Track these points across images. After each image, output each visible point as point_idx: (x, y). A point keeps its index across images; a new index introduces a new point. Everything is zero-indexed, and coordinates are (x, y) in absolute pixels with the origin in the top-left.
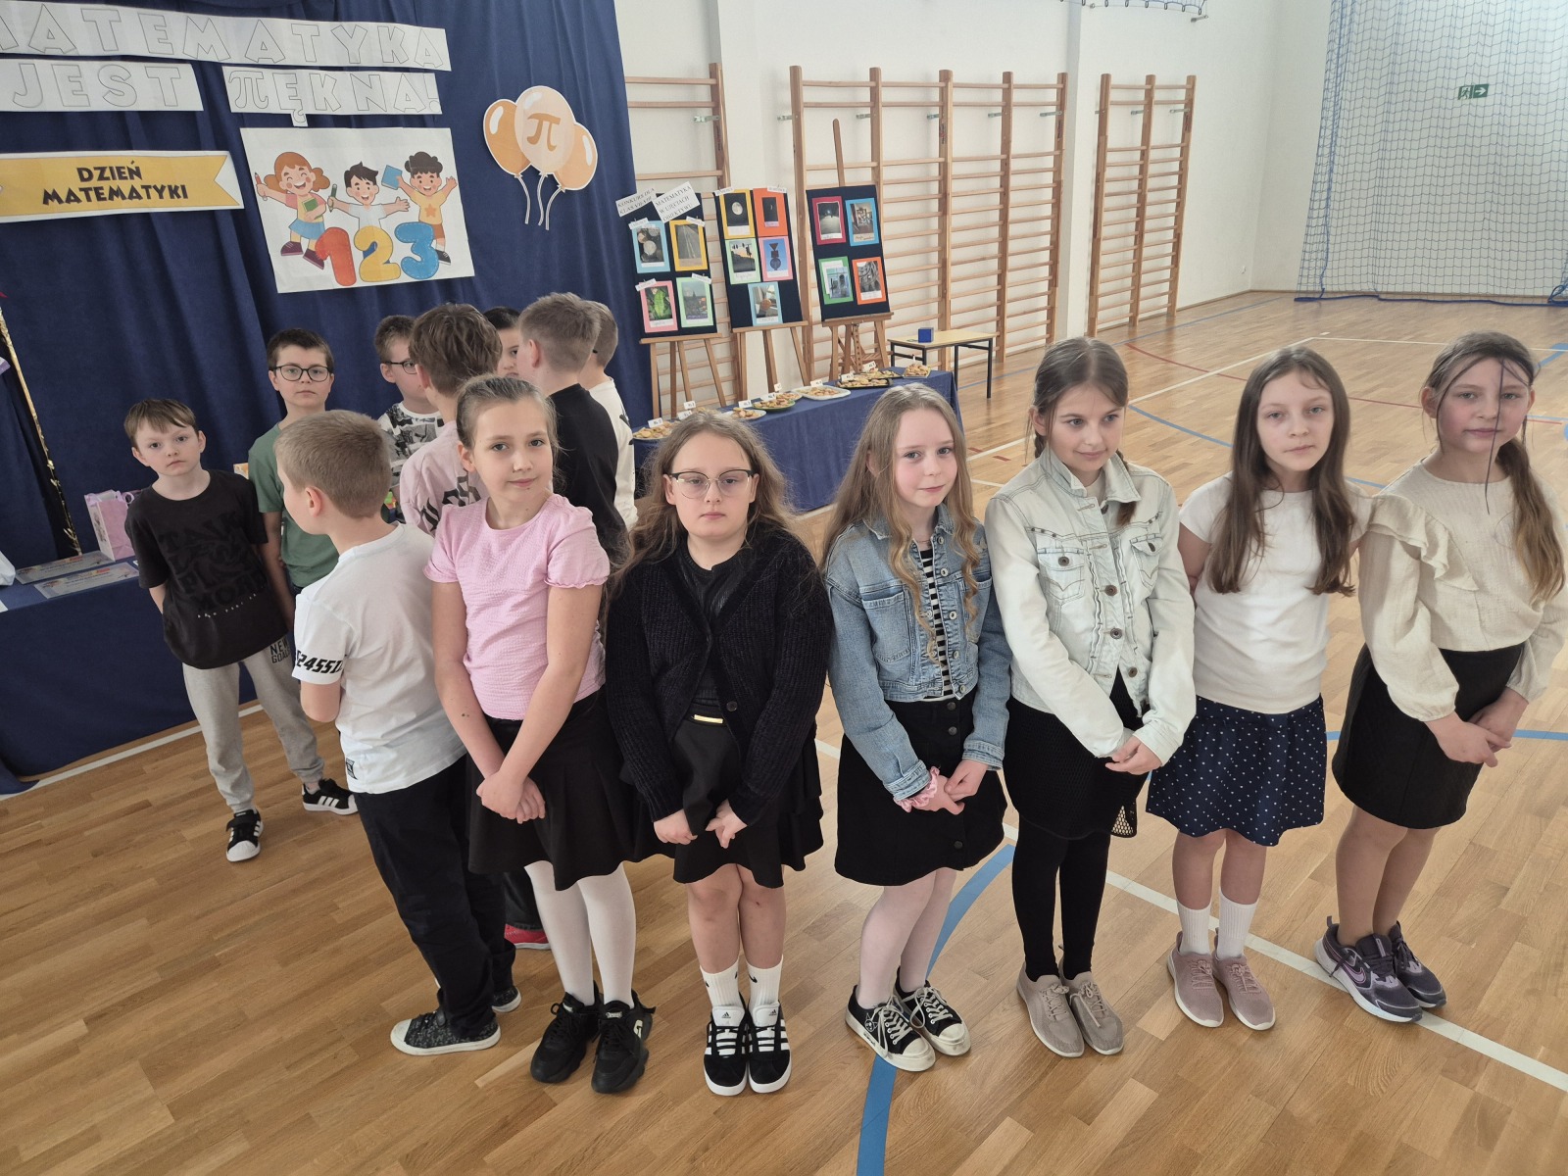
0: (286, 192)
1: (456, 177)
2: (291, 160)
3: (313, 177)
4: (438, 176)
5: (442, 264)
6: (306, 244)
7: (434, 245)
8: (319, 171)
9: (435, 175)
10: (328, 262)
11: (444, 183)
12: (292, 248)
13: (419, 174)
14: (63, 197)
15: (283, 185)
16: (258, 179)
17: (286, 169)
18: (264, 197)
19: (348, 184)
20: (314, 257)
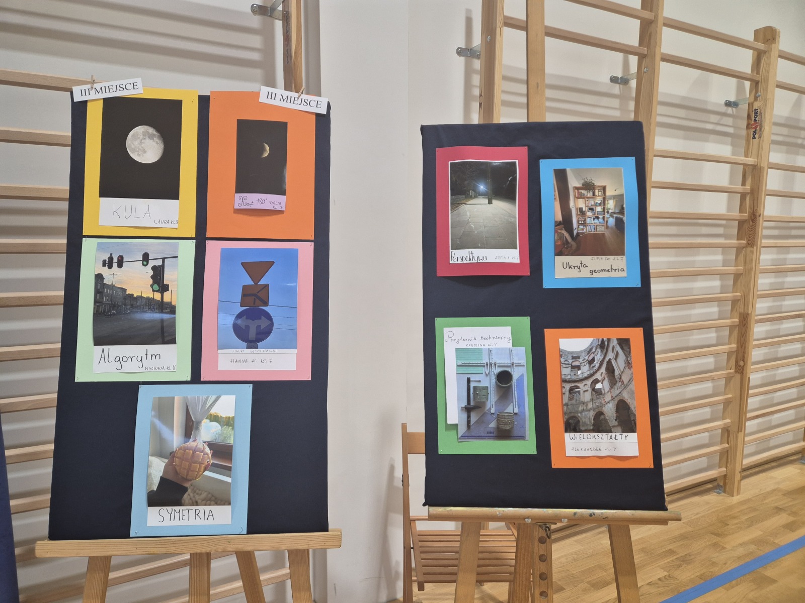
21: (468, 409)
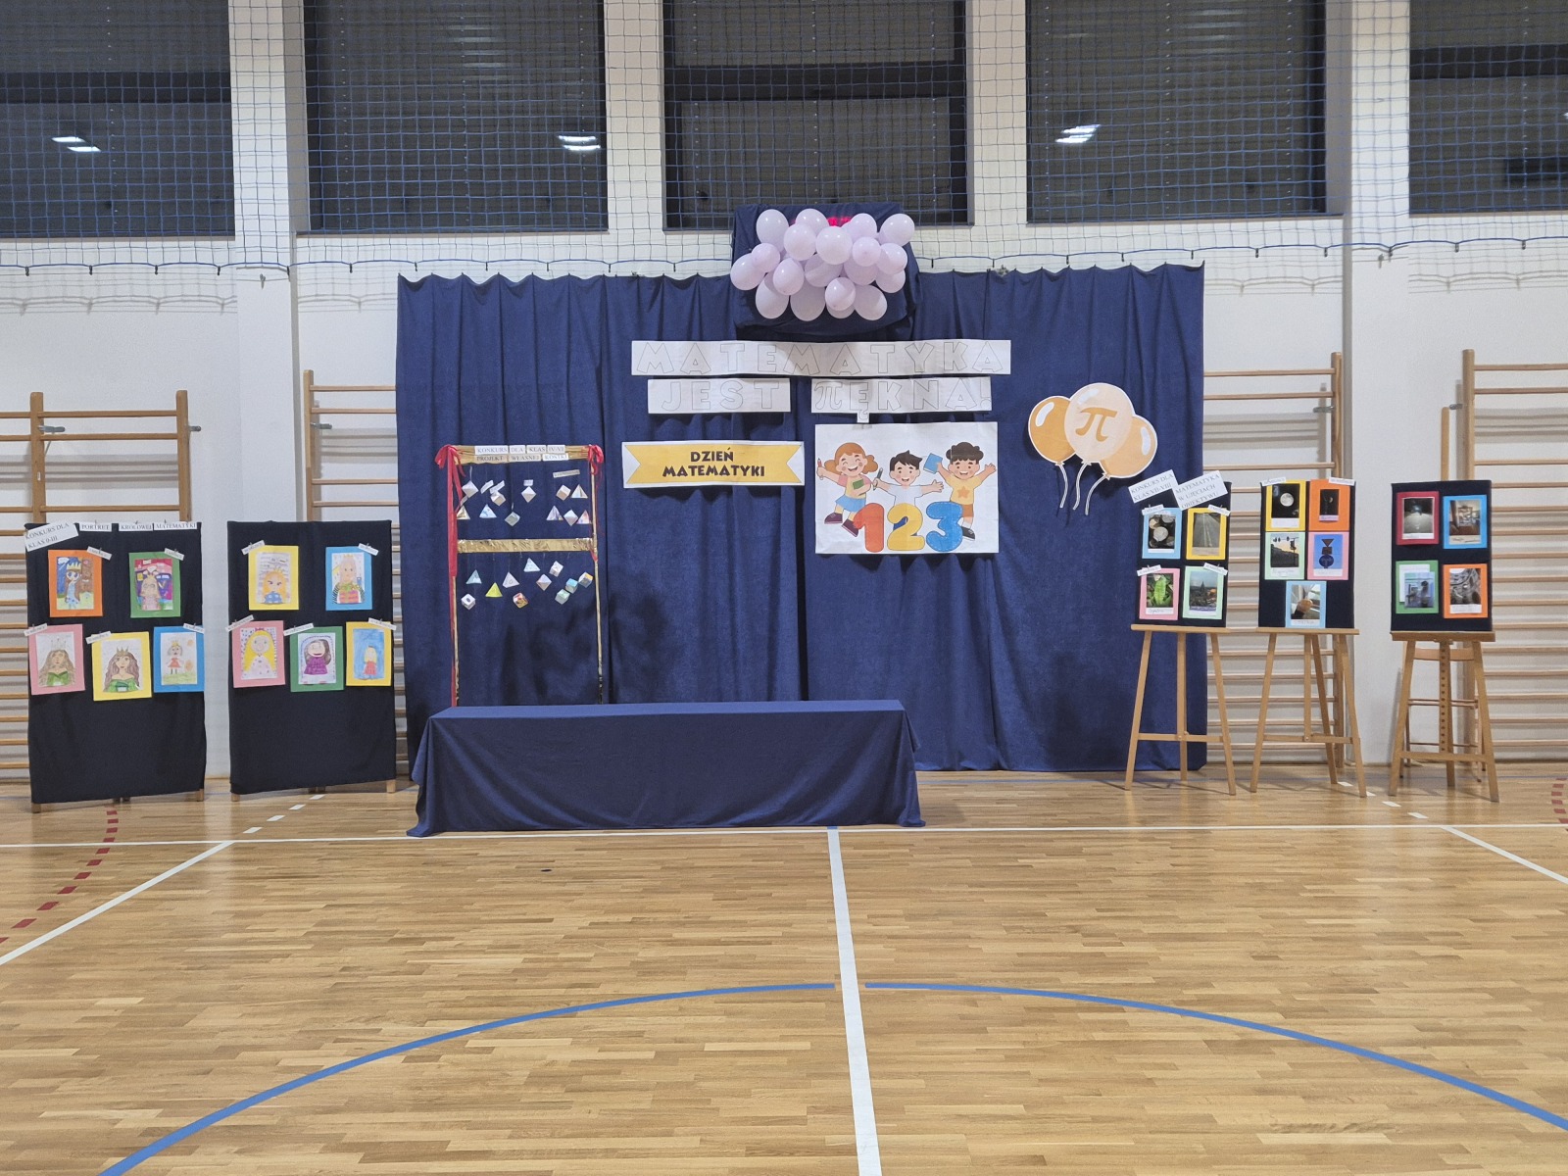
0: (840, 473)
1: (996, 464)
4: (977, 463)
5: (965, 539)
6: (846, 516)
7: (961, 522)
8: (871, 458)
9: (974, 462)
10: (862, 531)
11: (982, 469)
12: (834, 518)
13: (958, 461)
14: (677, 472)
18: (821, 477)
19: (892, 468)
20: (852, 527)
21: (1409, 597)
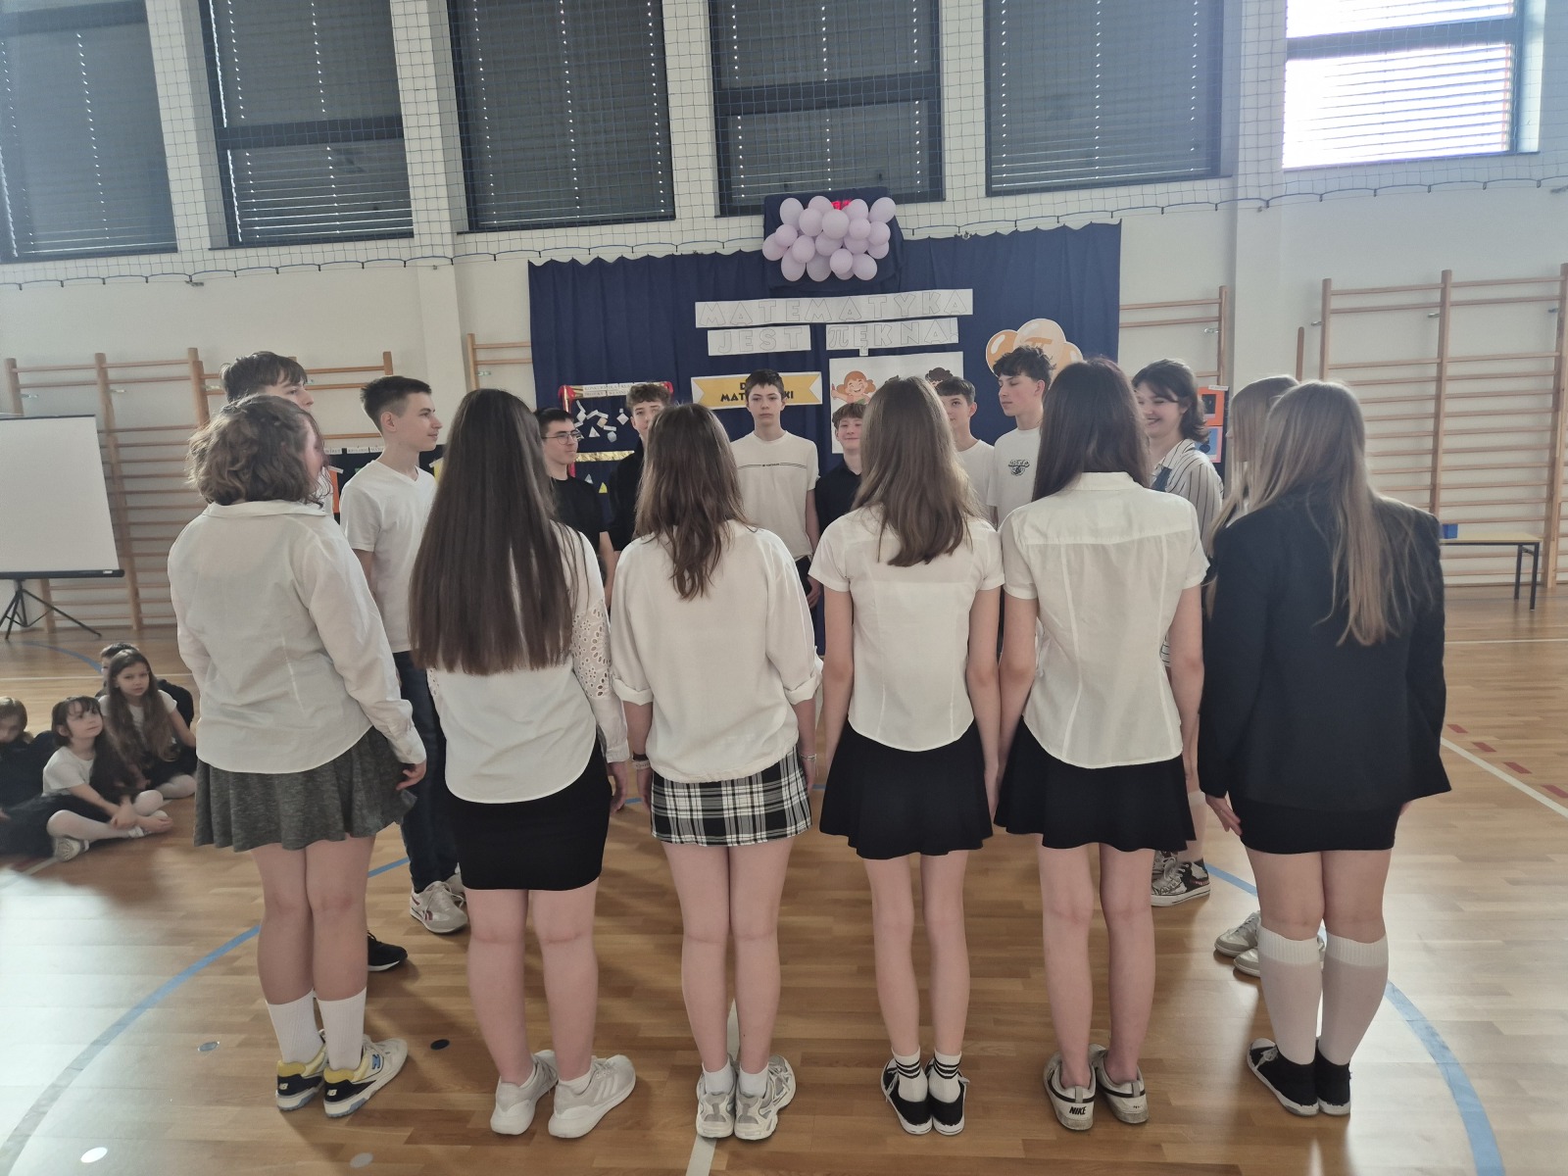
0: (848, 394)
2: (857, 376)
3: (866, 385)
14: (730, 398)
15: (847, 391)
16: (833, 388)
17: (851, 381)
18: (835, 396)
